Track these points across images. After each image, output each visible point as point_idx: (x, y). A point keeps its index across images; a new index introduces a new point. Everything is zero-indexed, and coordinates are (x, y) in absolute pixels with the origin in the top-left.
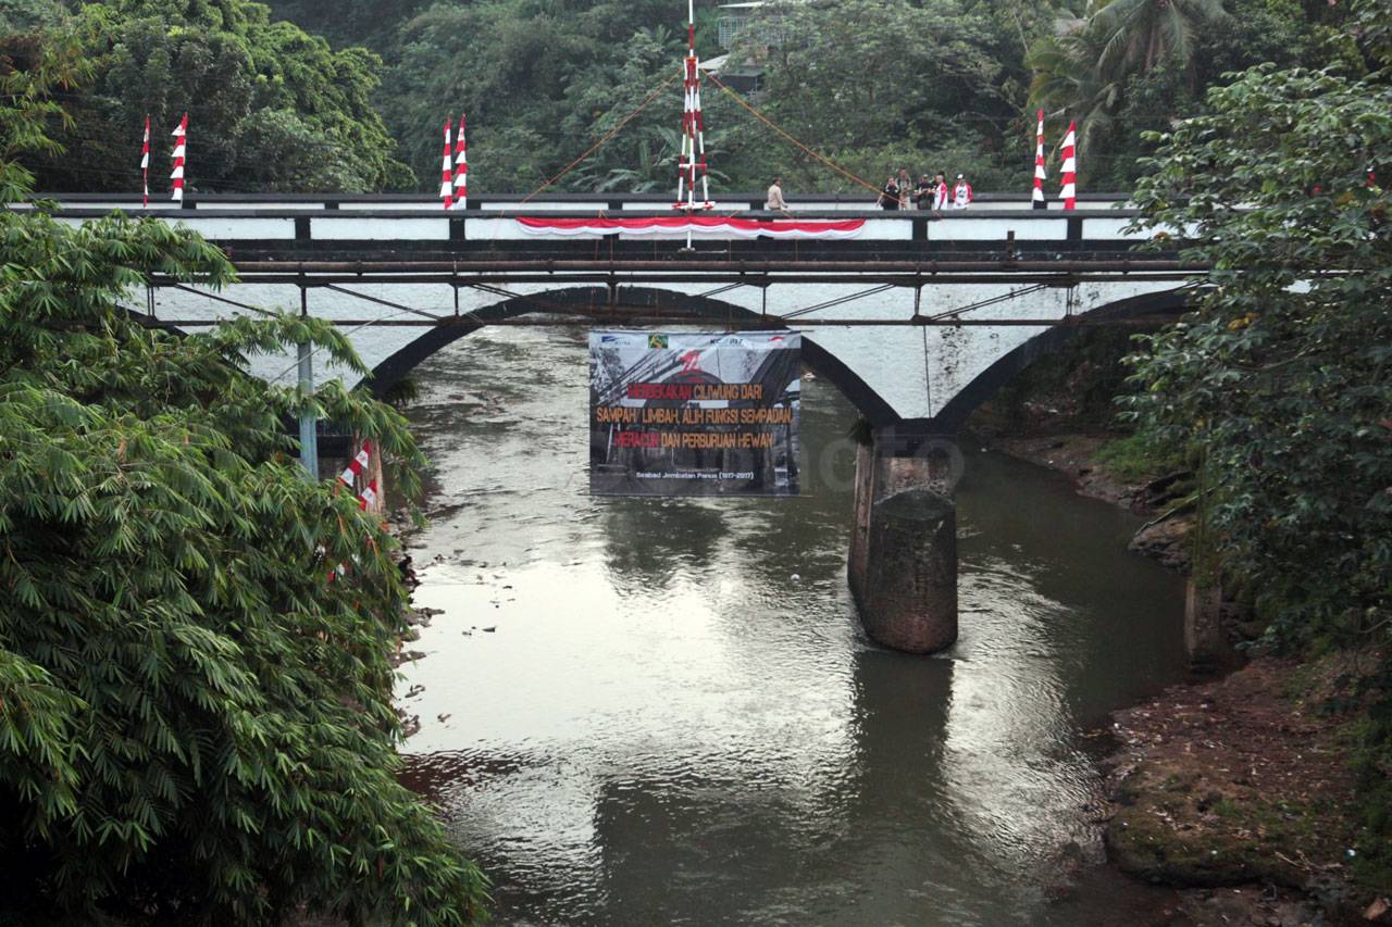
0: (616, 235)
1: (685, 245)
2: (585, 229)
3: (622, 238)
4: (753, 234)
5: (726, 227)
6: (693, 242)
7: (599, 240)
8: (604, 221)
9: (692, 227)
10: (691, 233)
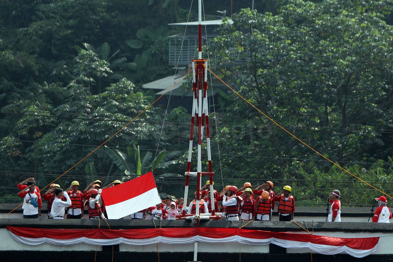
1: (192, 259)
2: (83, 239)
6: (200, 254)
7: (98, 252)
8: (103, 231)
9: (198, 238)
10: (198, 245)
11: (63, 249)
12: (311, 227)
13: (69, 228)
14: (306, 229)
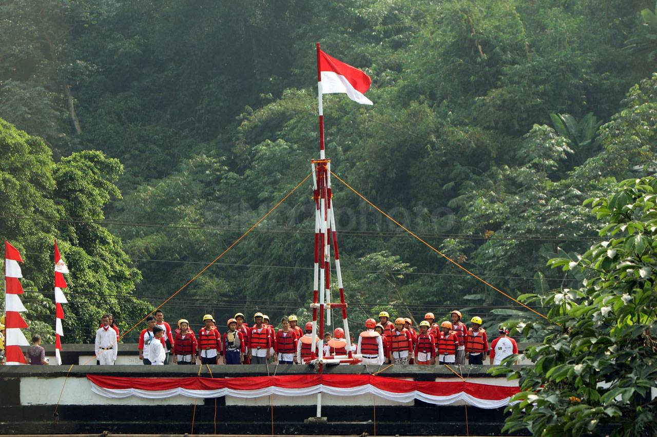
0: (223, 399)
1: (315, 415)
2: (180, 391)
3: (229, 403)
4: (405, 398)
5: (370, 388)
6: (324, 408)
7: (198, 406)
8: (205, 379)
9: (322, 388)
10: (322, 396)
11: (156, 403)
12: (466, 372)
13: (162, 376)
14: (460, 375)
